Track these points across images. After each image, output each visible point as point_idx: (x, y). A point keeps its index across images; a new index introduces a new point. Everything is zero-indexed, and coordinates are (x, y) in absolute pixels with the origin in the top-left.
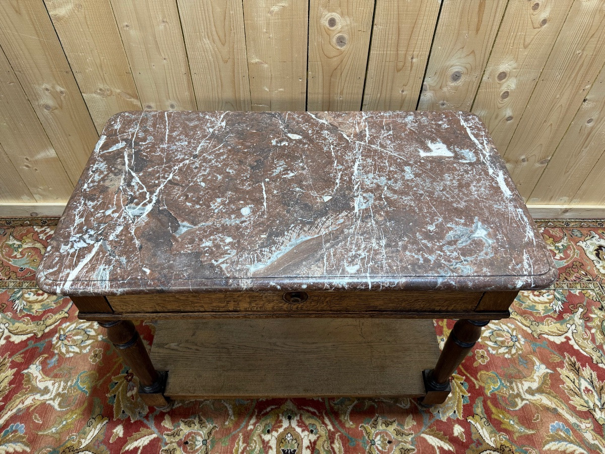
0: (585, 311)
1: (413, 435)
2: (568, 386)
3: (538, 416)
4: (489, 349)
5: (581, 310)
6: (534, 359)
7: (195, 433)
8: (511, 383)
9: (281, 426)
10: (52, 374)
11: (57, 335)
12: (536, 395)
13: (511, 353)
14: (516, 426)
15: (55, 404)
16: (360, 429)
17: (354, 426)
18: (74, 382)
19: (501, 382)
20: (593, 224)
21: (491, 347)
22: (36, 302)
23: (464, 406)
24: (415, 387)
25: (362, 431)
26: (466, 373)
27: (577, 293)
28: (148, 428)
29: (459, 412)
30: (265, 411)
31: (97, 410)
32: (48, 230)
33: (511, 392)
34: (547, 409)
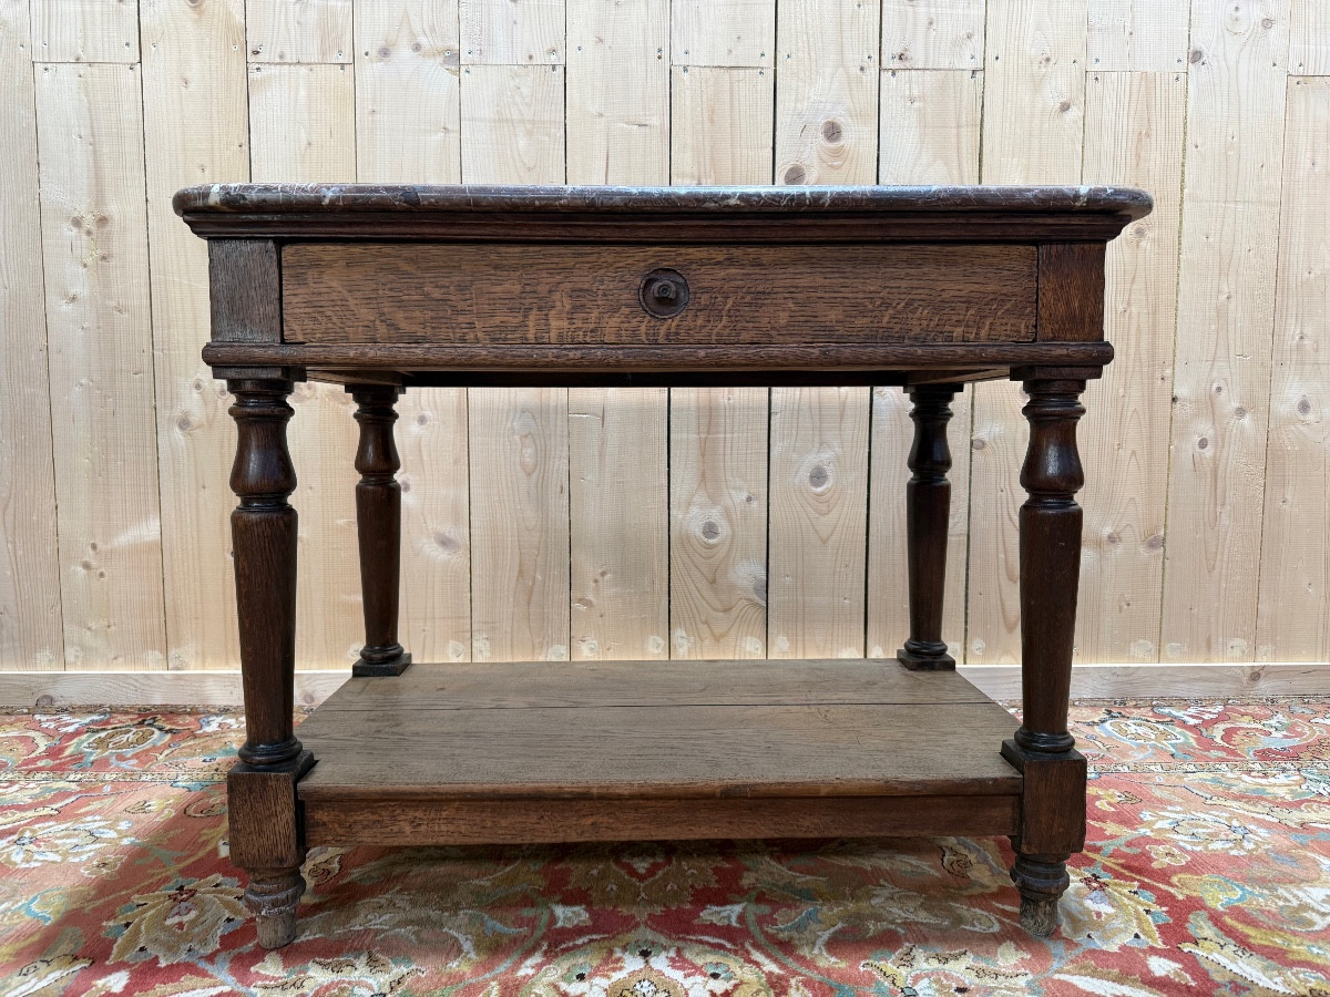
1: (1031, 976)
4: (1182, 844)
6: (1310, 855)
7: (350, 983)
8: (1272, 889)
9: (621, 968)
11: (14, 837)
13: (1242, 848)
17: (843, 965)
18: (20, 904)
19: (1243, 889)
21: (1185, 841)
23: (1159, 927)
24: (991, 769)
25: (869, 972)
28: (206, 975)
29: (1149, 937)
30: (571, 944)
31: (65, 948)
32: (67, 718)
33: (1281, 903)
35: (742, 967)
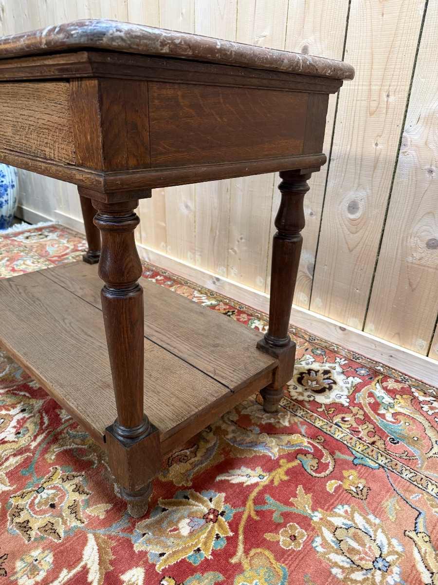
1: (82, 525)
4: (318, 539)
9: (9, 410)
16: (51, 468)
17: (50, 462)
21: (324, 539)
23: (183, 560)
25: (49, 472)
26: (241, 532)
29: (165, 561)
30: (18, 392)
35: (29, 436)
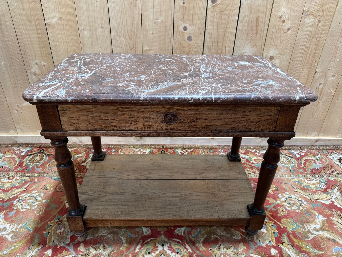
0: (340, 188)
1: (245, 255)
2: (339, 227)
3: (324, 243)
4: (286, 207)
5: (337, 188)
6: (315, 212)
7: (99, 254)
8: (303, 225)
9: (157, 250)
10: (10, 221)
11: (18, 199)
12: (320, 231)
13: (299, 209)
14: (311, 249)
15: (9, 238)
16: (209, 251)
17: (205, 250)
18: (24, 225)
19: (296, 224)
20: (333, 148)
21: (287, 206)
22: (8, 183)
23: (275, 238)
24: (244, 215)
25: (211, 252)
26: (274, 220)
27: (333, 179)
28: (68, 251)
29: (273, 241)
30: (147, 241)
31: (36, 241)
32: (21, 149)
33: (304, 230)
34: (329, 239)
35: (183, 250)
